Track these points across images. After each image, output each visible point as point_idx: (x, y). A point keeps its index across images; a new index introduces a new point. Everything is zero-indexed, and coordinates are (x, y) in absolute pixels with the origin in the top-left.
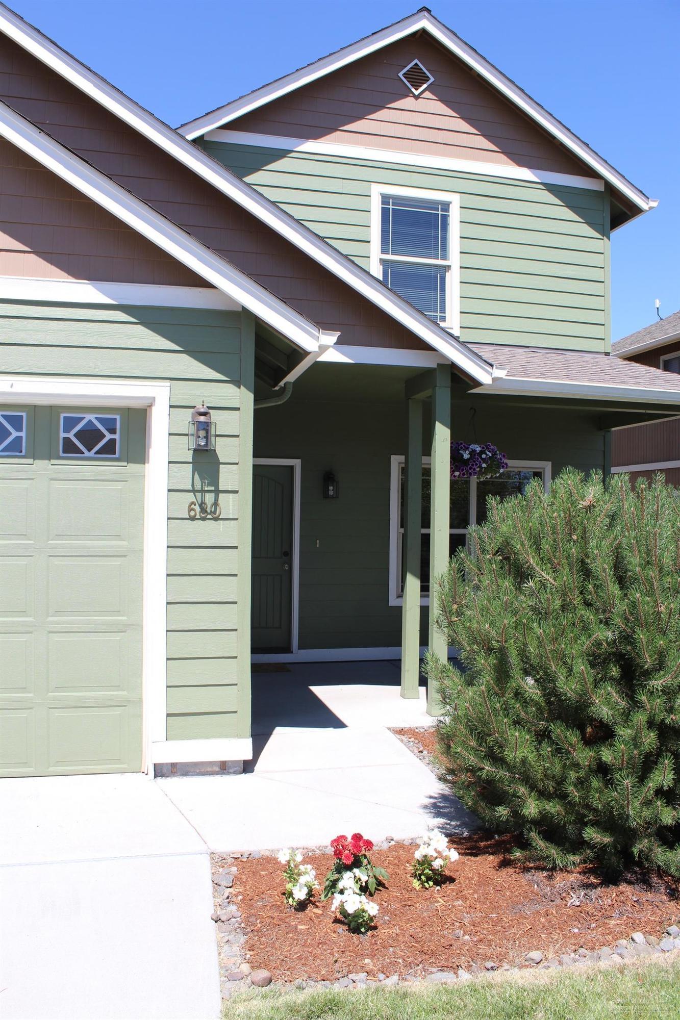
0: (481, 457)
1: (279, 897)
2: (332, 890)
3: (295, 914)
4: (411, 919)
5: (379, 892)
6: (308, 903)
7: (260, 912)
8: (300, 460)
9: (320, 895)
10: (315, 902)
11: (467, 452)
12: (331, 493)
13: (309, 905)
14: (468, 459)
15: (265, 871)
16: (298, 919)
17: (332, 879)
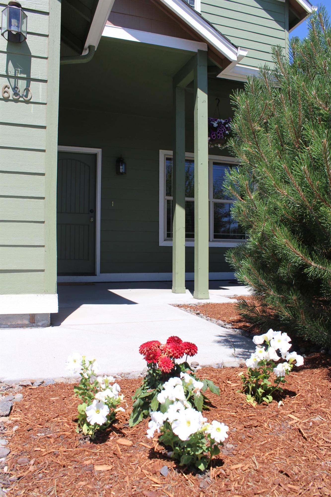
0: (225, 126)
1: (70, 425)
2: (144, 411)
3: (91, 448)
4: (267, 445)
5: (208, 412)
6: (111, 431)
7: (38, 447)
8: (101, 150)
9: (127, 420)
10: (121, 429)
11: (216, 122)
12: (121, 171)
13: (111, 434)
14: (217, 127)
15: (56, 396)
16: (96, 454)
17: (143, 395)
